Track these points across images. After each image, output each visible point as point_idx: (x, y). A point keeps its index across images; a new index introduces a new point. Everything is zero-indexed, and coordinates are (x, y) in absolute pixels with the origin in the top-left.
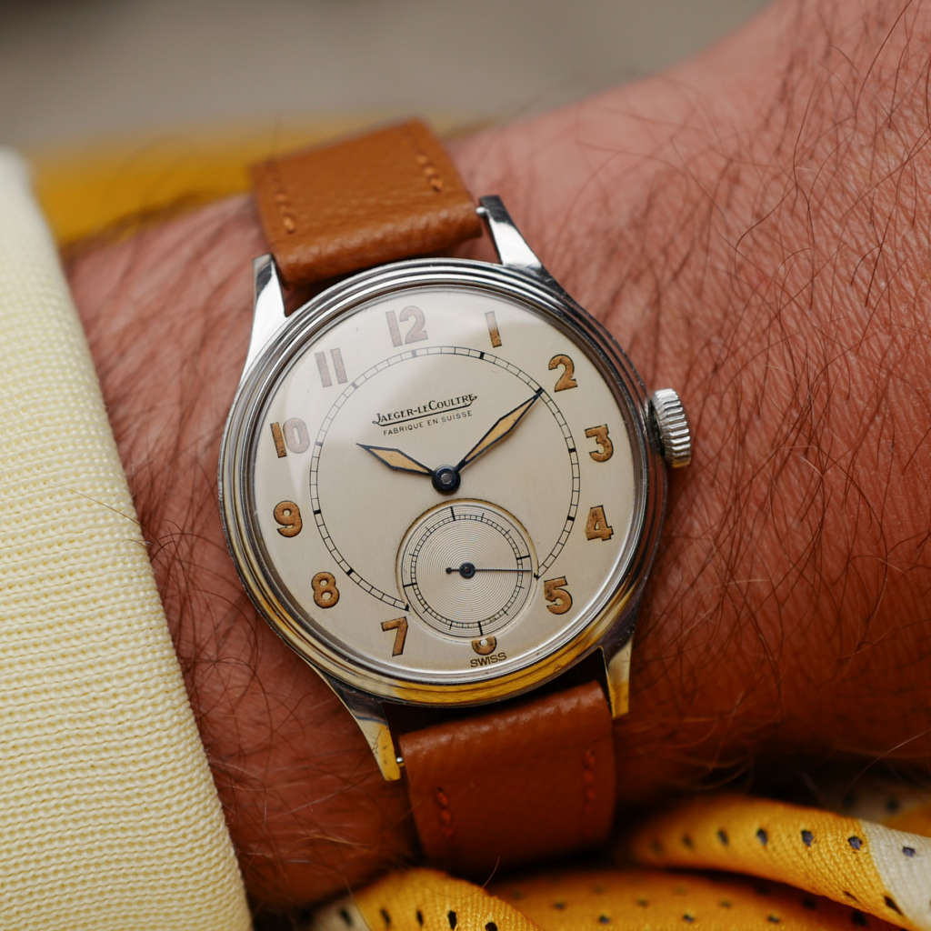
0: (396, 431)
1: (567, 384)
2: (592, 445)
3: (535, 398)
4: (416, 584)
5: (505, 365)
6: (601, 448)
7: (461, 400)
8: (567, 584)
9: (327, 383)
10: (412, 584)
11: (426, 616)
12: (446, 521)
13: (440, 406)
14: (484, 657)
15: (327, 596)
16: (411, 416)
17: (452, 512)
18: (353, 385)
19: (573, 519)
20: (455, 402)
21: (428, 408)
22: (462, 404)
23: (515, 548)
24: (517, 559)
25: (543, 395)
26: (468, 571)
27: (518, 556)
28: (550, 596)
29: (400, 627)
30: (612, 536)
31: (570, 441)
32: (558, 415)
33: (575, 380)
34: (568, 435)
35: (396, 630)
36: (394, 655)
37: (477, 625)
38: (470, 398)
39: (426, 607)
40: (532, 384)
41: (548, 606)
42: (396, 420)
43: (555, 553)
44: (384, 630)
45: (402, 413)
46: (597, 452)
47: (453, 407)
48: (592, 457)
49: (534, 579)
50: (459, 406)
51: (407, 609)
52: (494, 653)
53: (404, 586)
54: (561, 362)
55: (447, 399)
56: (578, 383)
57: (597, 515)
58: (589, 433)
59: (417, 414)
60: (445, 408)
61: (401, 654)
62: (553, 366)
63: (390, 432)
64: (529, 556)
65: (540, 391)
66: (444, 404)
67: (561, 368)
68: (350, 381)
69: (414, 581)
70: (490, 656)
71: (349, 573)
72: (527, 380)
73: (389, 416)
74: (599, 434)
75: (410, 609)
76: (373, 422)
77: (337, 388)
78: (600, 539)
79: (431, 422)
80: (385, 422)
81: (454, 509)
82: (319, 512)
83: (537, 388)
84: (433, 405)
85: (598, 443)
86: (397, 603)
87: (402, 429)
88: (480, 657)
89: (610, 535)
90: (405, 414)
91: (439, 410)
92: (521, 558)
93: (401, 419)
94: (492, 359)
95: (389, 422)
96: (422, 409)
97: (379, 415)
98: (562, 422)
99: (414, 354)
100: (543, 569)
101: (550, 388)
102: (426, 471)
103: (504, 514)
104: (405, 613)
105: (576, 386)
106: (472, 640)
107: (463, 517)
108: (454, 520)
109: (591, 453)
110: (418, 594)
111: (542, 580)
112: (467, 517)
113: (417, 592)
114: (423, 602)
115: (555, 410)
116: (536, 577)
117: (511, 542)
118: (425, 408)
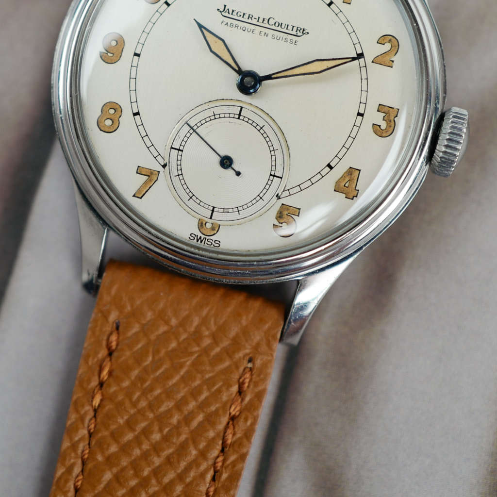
0: (231, 25)
1: (384, 61)
2: (379, 119)
3: (354, 59)
4: (182, 151)
5: (344, 20)
6: (384, 125)
7: (295, 29)
8: (298, 216)
10: (179, 150)
11: (176, 180)
12: (232, 116)
13: (277, 24)
14: (203, 236)
15: (108, 123)
16: (250, 21)
17: (240, 111)
19: (331, 168)
20: (290, 28)
21: (266, 21)
22: (294, 32)
23: (274, 165)
24: (271, 175)
25: (361, 60)
26: (226, 162)
27: (273, 173)
28: (280, 218)
29: (150, 176)
30: (355, 199)
31: (363, 106)
32: (364, 81)
33: (393, 61)
34: (364, 101)
35: (147, 177)
36: (134, 196)
37: (212, 208)
38: (304, 31)
39: (180, 173)
40: (358, 46)
41: (274, 225)
42: (236, 17)
43: (303, 187)
44: (137, 173)
45: (244, 14)
46: (380, 126)
47: (287, 31)
48: (373, 128)
49: (275, 198)
50: (291, 32)
51: (164, 166)
52: (212, 237)
53: (172, 148)
54: (390, 41)
55: (284, 22)
56: (394, 65)
57: (352, 173)
58: (381, 108)
59: (255, 22)
60: (279, 28)
61: (141, 198)
62: (382, 41)
63: (227, 24)
64: (281, 178)
65: (360, 56)
66: (280, 25)
67: (387, 46)
69: (181, 148)
70: (207, 238)
71: (135, 114)
72: (356, 41)
73: (233, 11)
74: (389, 114)
75: (167, 167)
76: (218, 10)
78: (344, 196)
79: (263, 34)
80: (226, 14)
81: (243, 109)
82: (138, 55)
83: (359, 52)
84: (272, 22)
85: (384, 120)
86: (159, 158)
87: (237, 26)
88: (200, 235)
89: (354, 197)
90: (246, 16)
91: (273, 27)
92: (274, 176)
93: (241, 19)
94: (337, 11)
95: (230, 16)
96: (261, 20)
97: (225, 6)
98: (365, 88)
100: (286, 193)
101: (369, 57)
102: (237, 69)
103: (280, 135)
104: (161, 169)
105: (392, 67)
106: (200, 217)
107: (246, 119)
108: (239, 118)
109: (373, 124)
110: (179, 160)
111: (281, 201)
112: (250, 122)
113: (179, 158)
114: (179, 168)
115: (364, 77)
116: (278, 197)
117: (274, 159)
118: (264, 20)
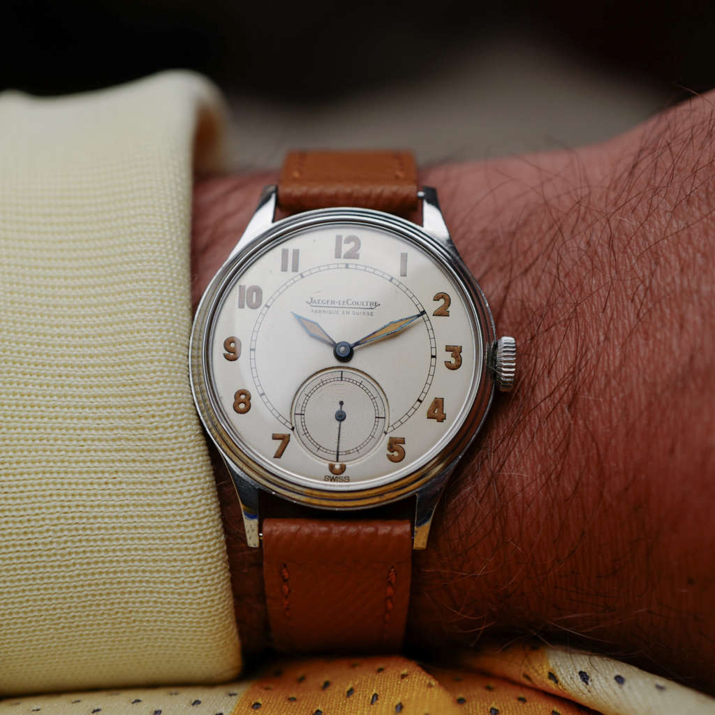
0: (320, 312)
1: (442, 313)
2: (448, 357)
3: (419, 316)
4: (304, 415)
5: (405, 289)
6: (453, 361)
7: (369, 304)
8: (404, 443)
9: (284, 269)
10: (301, 414)
11: (304, 438)
12: (336, 379)
13: (354, 303)
14: (335, 476)
15: (242, 406)
16: (333, 305)
17: (342, 374)
18: (301, 275)
19: (421, 401)
20: (365, 304)
21: (345, 303)
22: (369, 307)
23: (377, 410)
25: (425, 316)
26: (340, 416)
27: (377, 416)
28: (391, 448)
29: (285, 440)
30: (444, 421)
31: (434, 349)
32: (431, 331)
33: (448, 311)
34: (433, 346)
35: (281, 441)
36: (274, 457)
37: (336, 453)
38: (376, 304)
39: (306, 432)
40: (419, 306)
41: (387, 455)
42: (322, 305)
43: (402, 421)
44: (273, 439)
45: (328, 301)
46: (450, 362)
47: (363, 307)
48: (446, 365)
49: (383, 435)
50: (366, 307)
51: (293, 429)
52: (342, 475)
53: (295, 414)
54: (442, 297)
55: (360, 300)
56: (450, 314)
57: (438, 403)
58: (448, 349)
59: (337, 305)
60: (357, 306)
61: (280, 458)
62: (437, 298)
63: (316, 311)
64: (384, 418)
65: (423, 313)
66: (357, 303)
67: (442, 302)
68: (300, 272)
69: (303, 413)
70: (338, 476)
71: (261, 395)
72: (417, 303)
73: (319, 301)
74: (455, 351)
75: (295, 430)
76: (307, 302)
77: (290, 274)
78: (436, 420)
79: (345, 313)
80: (314, 304)
81: (344, 373)
82: (254, 350)
83: (422, 310)
84: (350, 302)
85: (452, 356)
86: (287, 424)
87: (324, 312)
88: (332, 475)
89: (443, 419)
90: (330, 302)
91: (352, 306)
92: (378, 418)
93: (326, 305)
94: (398, 284)
95: (317, 305)
96: (341, 303)
97: (312, 299)
98: (432, 337)
99: (347, 266)
100: (391, 429)
101: (430, 312)
102: (331, 343)
103: (375, 385)
104: (291, 432)
105: (448, 316)
106: (330, 462)
107: (347, 380)
108: (342, 380)
109: (445, 362)
110: (303, 422)
111: (388, 436)
112: (351, 381)
113: (303, 420)
114: (304, 428)
115: (430, 328)
116: (386, 433)
117: (375, 405)
118: (344, 302)
